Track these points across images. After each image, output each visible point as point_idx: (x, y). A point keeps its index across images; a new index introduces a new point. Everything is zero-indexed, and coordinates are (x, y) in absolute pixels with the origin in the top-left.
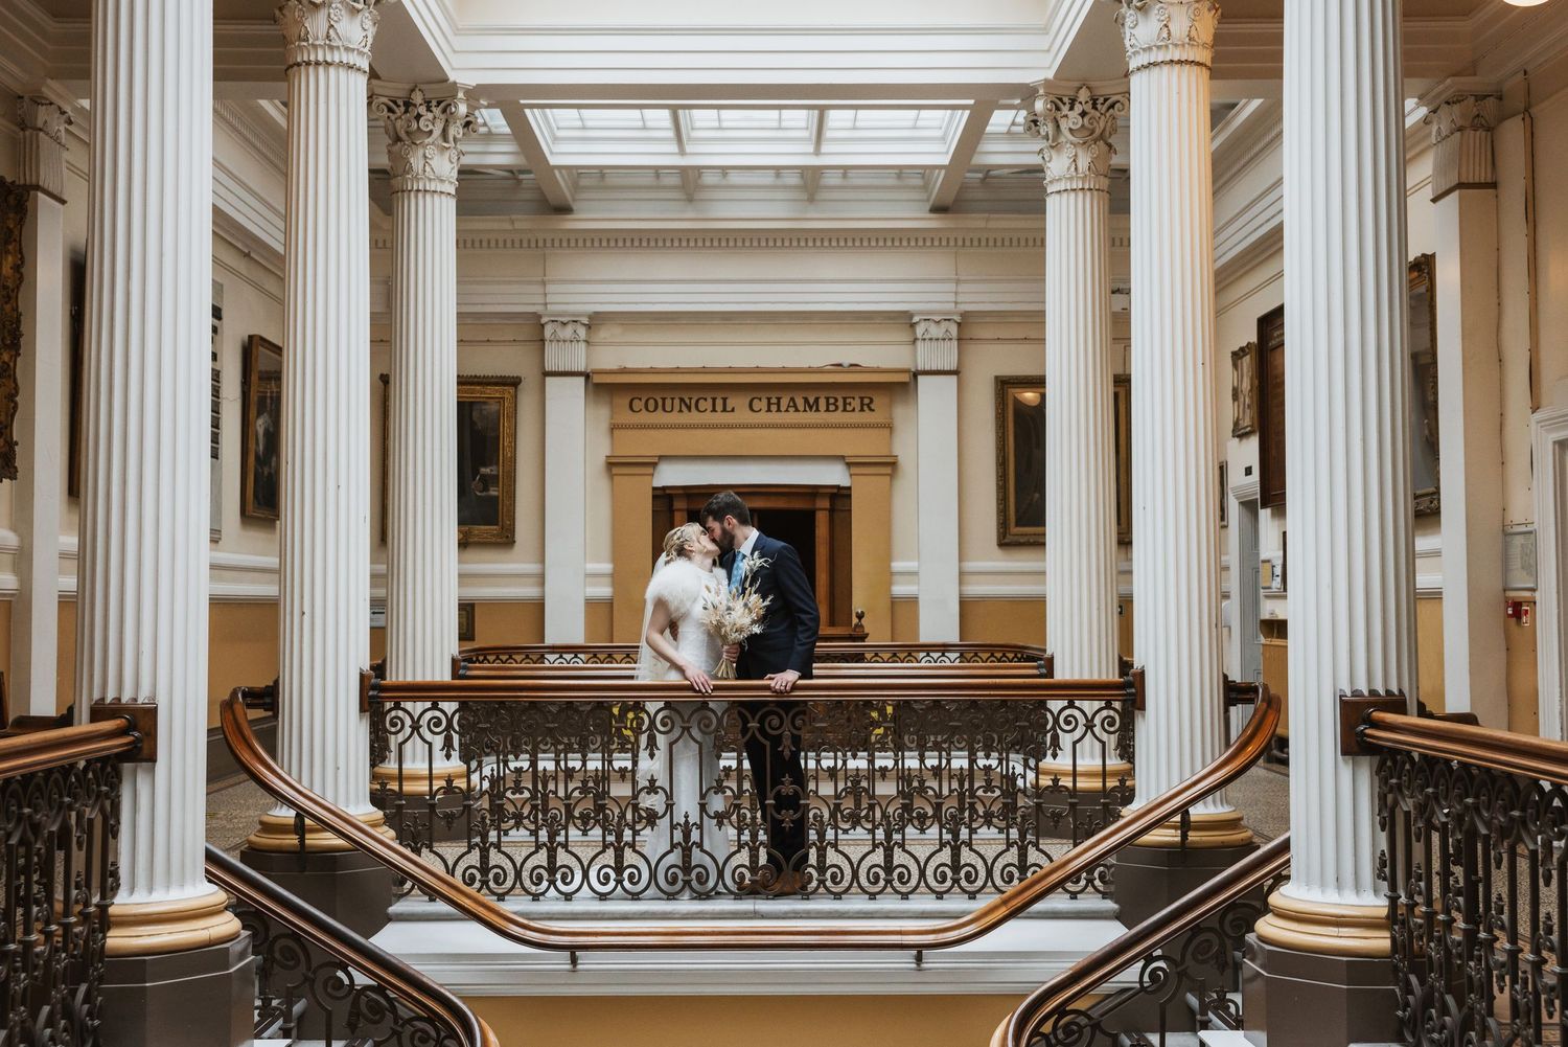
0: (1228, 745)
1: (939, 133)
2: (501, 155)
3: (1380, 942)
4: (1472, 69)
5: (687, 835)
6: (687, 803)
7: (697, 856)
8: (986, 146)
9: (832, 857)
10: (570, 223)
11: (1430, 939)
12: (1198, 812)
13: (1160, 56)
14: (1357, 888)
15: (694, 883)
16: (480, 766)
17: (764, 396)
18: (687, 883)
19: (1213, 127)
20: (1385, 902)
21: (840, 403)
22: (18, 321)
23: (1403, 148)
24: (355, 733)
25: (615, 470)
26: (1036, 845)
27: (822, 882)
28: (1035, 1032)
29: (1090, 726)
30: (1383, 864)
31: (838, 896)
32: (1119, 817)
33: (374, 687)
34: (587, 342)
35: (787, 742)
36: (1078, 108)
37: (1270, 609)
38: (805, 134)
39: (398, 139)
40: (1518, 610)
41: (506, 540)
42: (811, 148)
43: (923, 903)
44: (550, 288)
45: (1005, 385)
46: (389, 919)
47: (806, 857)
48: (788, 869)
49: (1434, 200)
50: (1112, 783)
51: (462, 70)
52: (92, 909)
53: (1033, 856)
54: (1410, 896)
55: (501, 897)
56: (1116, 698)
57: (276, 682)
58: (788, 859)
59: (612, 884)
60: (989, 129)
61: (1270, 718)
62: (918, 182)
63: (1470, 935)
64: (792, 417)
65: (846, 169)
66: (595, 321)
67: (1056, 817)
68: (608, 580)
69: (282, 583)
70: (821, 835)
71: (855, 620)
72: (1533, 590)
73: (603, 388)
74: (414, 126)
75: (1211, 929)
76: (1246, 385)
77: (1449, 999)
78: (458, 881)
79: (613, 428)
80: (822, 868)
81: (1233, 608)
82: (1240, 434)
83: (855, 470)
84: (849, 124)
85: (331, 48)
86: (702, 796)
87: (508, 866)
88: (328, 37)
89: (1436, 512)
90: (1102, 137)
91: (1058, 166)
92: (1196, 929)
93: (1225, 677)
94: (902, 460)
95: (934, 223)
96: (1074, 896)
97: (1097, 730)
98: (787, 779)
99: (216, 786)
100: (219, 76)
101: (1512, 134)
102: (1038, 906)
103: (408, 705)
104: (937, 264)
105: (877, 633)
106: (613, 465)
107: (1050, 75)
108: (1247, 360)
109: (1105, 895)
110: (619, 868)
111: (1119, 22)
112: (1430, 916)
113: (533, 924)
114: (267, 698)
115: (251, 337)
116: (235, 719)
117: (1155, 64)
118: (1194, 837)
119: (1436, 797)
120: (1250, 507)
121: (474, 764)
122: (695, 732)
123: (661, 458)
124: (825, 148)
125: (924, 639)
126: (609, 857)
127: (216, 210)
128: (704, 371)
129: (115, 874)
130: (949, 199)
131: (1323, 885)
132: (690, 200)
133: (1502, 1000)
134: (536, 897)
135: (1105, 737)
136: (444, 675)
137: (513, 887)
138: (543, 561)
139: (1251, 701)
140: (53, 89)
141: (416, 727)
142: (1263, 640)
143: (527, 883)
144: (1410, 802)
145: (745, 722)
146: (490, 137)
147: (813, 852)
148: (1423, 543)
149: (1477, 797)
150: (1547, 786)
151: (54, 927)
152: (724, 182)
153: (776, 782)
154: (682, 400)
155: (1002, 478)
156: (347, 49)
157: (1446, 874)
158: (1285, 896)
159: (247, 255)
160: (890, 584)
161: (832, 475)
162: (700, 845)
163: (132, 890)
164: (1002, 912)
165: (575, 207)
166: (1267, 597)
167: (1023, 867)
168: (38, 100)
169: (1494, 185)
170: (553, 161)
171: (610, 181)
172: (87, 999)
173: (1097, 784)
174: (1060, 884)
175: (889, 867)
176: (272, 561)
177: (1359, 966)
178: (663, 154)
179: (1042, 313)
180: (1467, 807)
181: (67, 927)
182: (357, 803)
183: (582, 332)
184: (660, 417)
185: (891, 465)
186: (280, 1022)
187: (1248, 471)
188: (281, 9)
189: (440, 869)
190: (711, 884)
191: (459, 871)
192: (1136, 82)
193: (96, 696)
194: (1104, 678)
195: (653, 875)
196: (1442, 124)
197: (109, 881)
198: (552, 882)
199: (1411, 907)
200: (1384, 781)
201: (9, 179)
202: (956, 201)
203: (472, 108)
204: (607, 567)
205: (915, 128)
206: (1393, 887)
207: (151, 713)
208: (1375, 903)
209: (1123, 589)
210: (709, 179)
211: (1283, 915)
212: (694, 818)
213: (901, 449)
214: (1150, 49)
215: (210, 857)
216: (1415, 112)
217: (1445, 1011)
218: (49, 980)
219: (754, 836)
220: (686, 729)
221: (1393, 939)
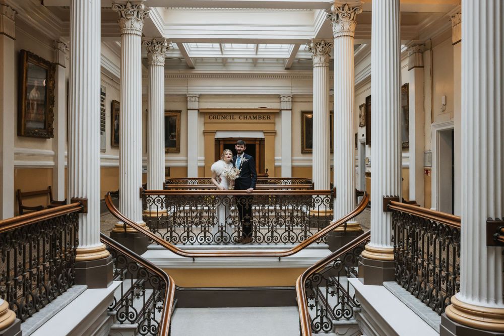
0: (357, 206)
1: (287, 50)
2: (176, 54)
3: (392, 257)
4: (417, 38)
5: (222, 228)
6: (222, 221)
7: (224, 234)
8: (299, 53)
9: (258, 234)
10: (194, 72)
11: (403, 257)
12: (349, 223)
13: (341, 34)
14: (386, 244)
15: (224, 240)
16: (171, 209)
17: (243, 115)
18: (222, 240)
19: (355, 50)
20: (393, 247)
21: (262, 117)
22: (54, 98)
23: (401, 57)
24: (139, 203)
25: (206, 134)
26: (309, 231)
27: (256, 240)
28: (307, 279)
29: (322, 202)
30: (393, 238)
31: (260, 244)
32: (329, 224)
33: (143, 192)
34: (198, 101)
35: (247, 206)
36: (321, 46)
37: (367, 170)
38: (253, 50)
39: (149, 52)
40: (427, 172)
41: (178, 151)
42: (255, 53)
43: (281, 245)
44: (189, 88)
45: (303, 113)
46: (148, 249)
47: (252, 234)
48: (247, 237)
49: (409, 70)
50: (328, 214)
51: (166, 34)
52: (72, 250)
53: (308, 234)
54: (399, 246)
55: (176, 244)
56: (329, 195)
57: (119, 190)
58: (247, 234)
59: (203, 241)
60: (300, 49)
61: (367, 199)
62: (282, 62)
63: (413, 256)
64: (250, 121)
65: (264, 59)
66: (201, 96)
67: (314, 224)
68: (204, 161)
69: (120, 162)
70: (256, 229)
71: (265, 172)
72: (431, 167)
73: (202, 113)
74: (154, 48)
75: (351, 253)
76: (363, 114)
77: (407, 271)
78: (165, 240)
79: (205, 123)
80: (256, 237)
81: (359, 169)
82: (361, 126)
83: (265, 134)
84: (265, 47)
85: (132, 30)
86: (226, 219)
87: (177, 236)
88: (131, 27)
89: (408, 147)
90: (327, 53)
91: (316, 60)
92: (347, 253)
93: (356, 189)
94: (278, 132)
95: (286, 72)
96: (318, 243)
97: (325, 203)
98: (247, 215)
99: (103, 214)
100: (102, 35)
101: (428, 54)
102: (309, 246)
103: (153, 196)
104: (287, 83)
105: (271, 175)
106: (205, 133)
107: (314, 37)
108: (363, 108)
109: (326, 243)
110: (205, 237)
111: (331, 25)
112: (403, 251)
113: (183, 251)
114: (116, 195)
115: (113, 101)
116: (108, 200)
117: (340, 36)
118: (348, 229)
119: (406, 222)
120: (363, 144)
121: (169, 209)
122: (224, 203)
123: (217, 131)
124: (258, 53)
125: (283, 177)
126: (202, 234)
127: (102, 67)
128: (228, 109)
129: (78, 241)
130: (290, 66)
131: (378, 243)
132: (224, 66)
133: (420, 272)
134: (184, 244)
135: (326, 204)
136: (161, 188)
137: (179, 241)
138: (187, 157)
139: (362, 195)
140: (62, 39)
141: (154, 202)
142: (366, 177)
143: (182, 240)
144: (400, 223)
145: (237, 200)
146: (174, 50)
147: (254, 233)
148: (404, 155)
149: (415, 223)
150: (432, 222)
151: (62, 255)
152: (233, 61)
153: (245, 215)
154: (222, 116)
155: (302, 136)
156: (136, 30)
157: (408, 240)
158: (369, 246)
159: (112, 80)
160: (274, 162)
161: (260, 135)
162: (225, 231)
163: (82, 245)
164: (300, 248)
165: (195, 67)
166: (367, 167)
167: (306, 236)
168: (58, 42)
169: (423, 67)
170: (190, 56)
171: (204, 61)
172: (71, 272)
173: (324, 215)
174: (315, 241)
175: (272, 236)
176: (118, 157)
177: (387, 263)
178: (218, 55)
179: (312, 95)
180: (413, 225)
181: (66, 255)
182: (139, 221)
183: (197, 99)
184: (217, 120)
185: (275, 133)
186: (120, 276)
187: (363, 135)
188: (119, 20)
189: (160, 238)
190: (228, 241)
191: (165, 237)
192: (336, 40)
193: (72, 196)
194: (327, 190)
195: (214, 238)
196: (411, 51)
197: (76, 243)
198: (188, 240)
199: (399, 249)
200: (394, 218)
201: (51, 62)
202: (291, 67)
203: (168, 44)
204: (203, 158)
205: (281, 48)
206: (395, 244)
207: (86, 201)
208: (390, 248)
209: (331, 164)
210: (229, 60)
211: (368, 250)
212: (224, 224)
213: (277, 129)
214: (339, 32)
215: (102, 236)
216: (404, 48)
217: (406, 274)
218: (62, 268)
219: (239, 229)
220: (222, 202)
221: (395, 256)
